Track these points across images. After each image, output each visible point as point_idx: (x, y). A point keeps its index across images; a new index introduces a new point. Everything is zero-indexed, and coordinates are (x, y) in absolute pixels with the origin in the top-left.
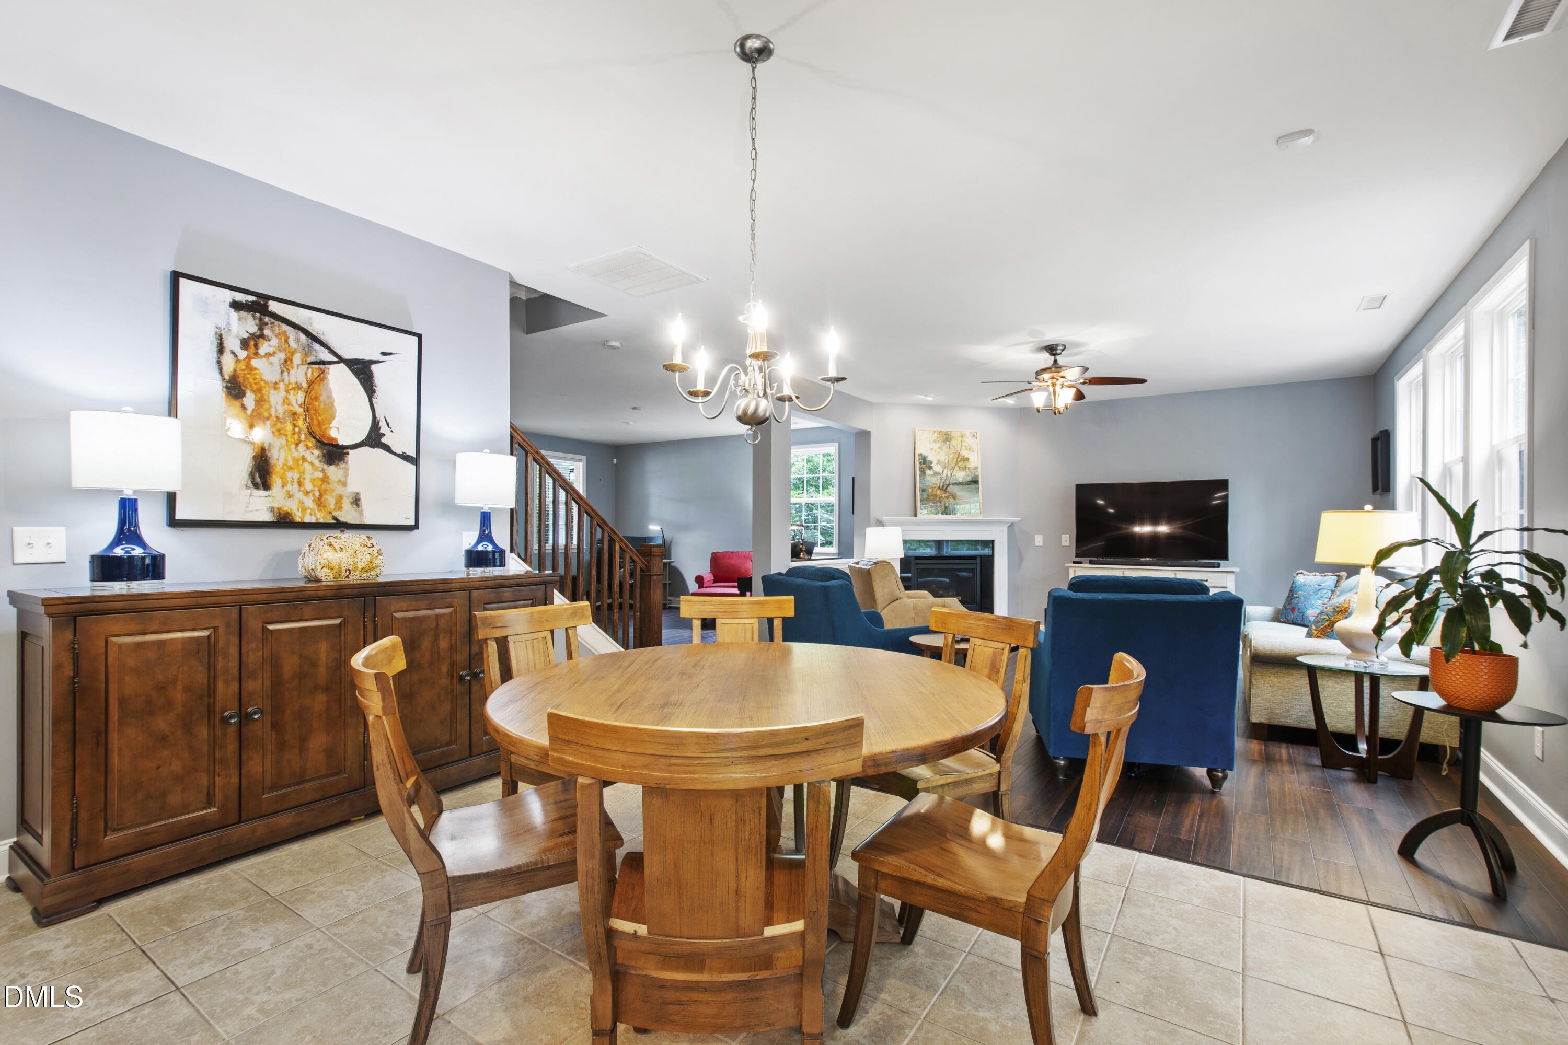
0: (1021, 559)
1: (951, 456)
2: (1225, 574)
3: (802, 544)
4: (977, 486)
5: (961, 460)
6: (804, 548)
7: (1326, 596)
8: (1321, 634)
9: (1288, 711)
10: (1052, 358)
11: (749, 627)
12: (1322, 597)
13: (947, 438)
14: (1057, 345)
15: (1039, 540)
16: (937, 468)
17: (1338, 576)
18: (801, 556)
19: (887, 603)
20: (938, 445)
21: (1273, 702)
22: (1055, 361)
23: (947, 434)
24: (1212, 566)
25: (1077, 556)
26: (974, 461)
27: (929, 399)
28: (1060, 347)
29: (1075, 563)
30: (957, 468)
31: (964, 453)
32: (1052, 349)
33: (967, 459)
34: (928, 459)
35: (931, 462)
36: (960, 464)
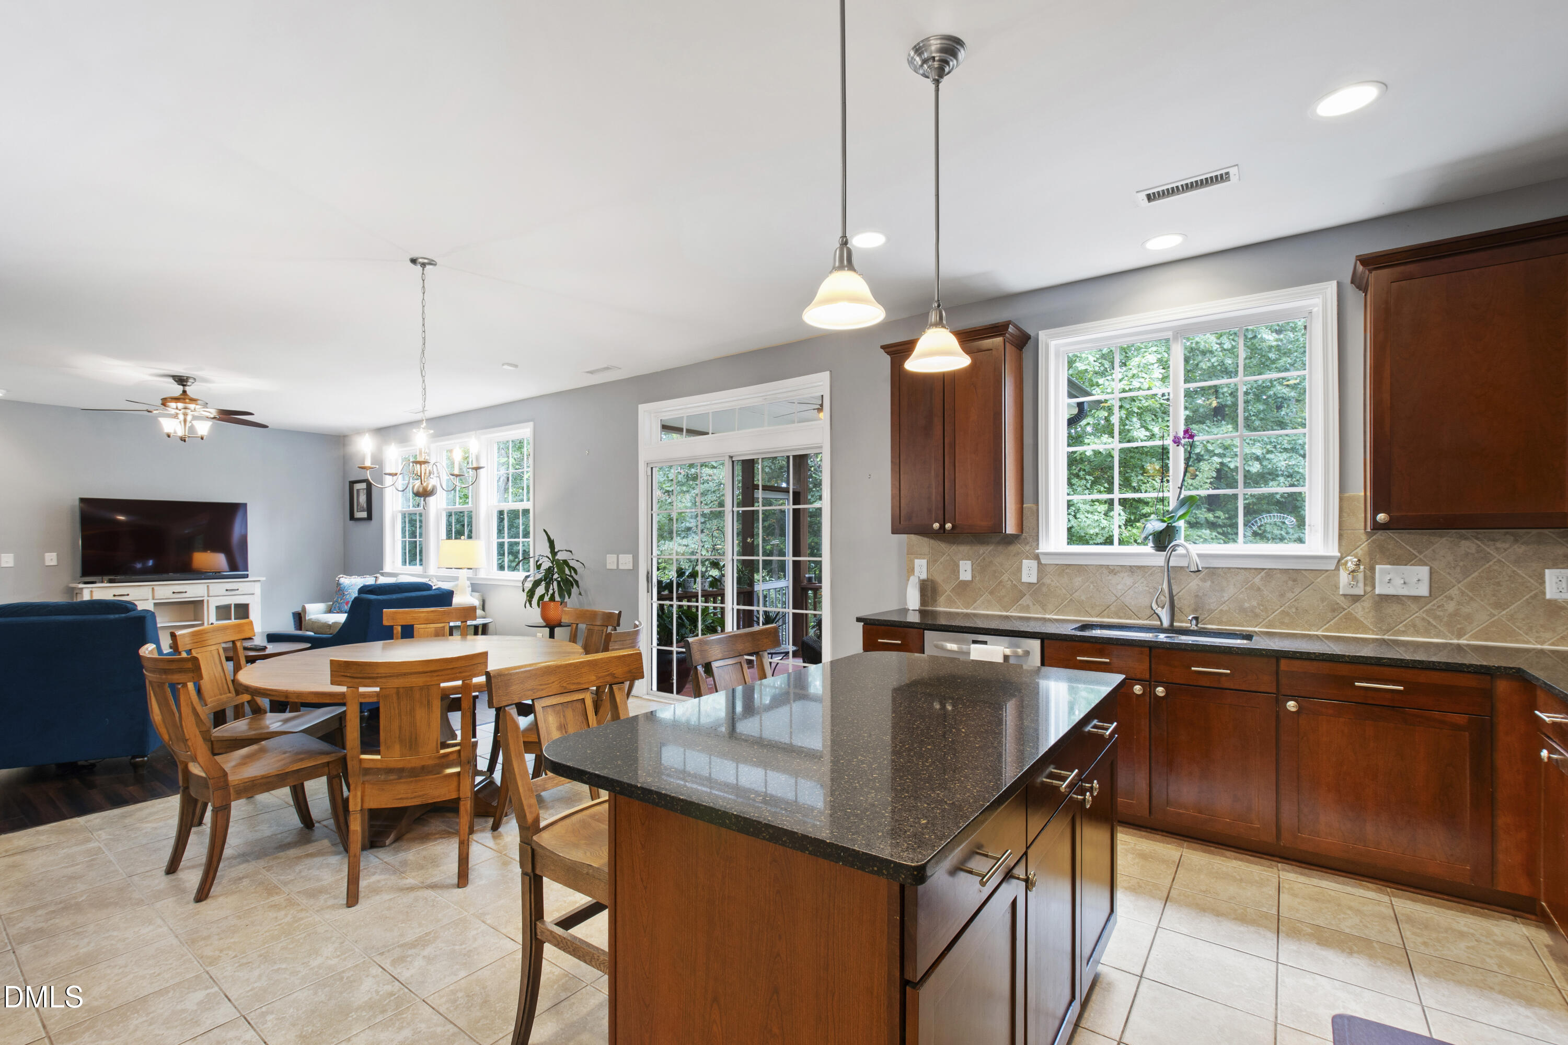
2: (253, 583)
10: (181, 388)
11: (215, 653)
14: (187, 377)
15: (8, 560)
17: (376, 577)
22: (184, 392)
25: (84, 575)
28: (190, 380)
29: (86, 582)
32: (181, 380)
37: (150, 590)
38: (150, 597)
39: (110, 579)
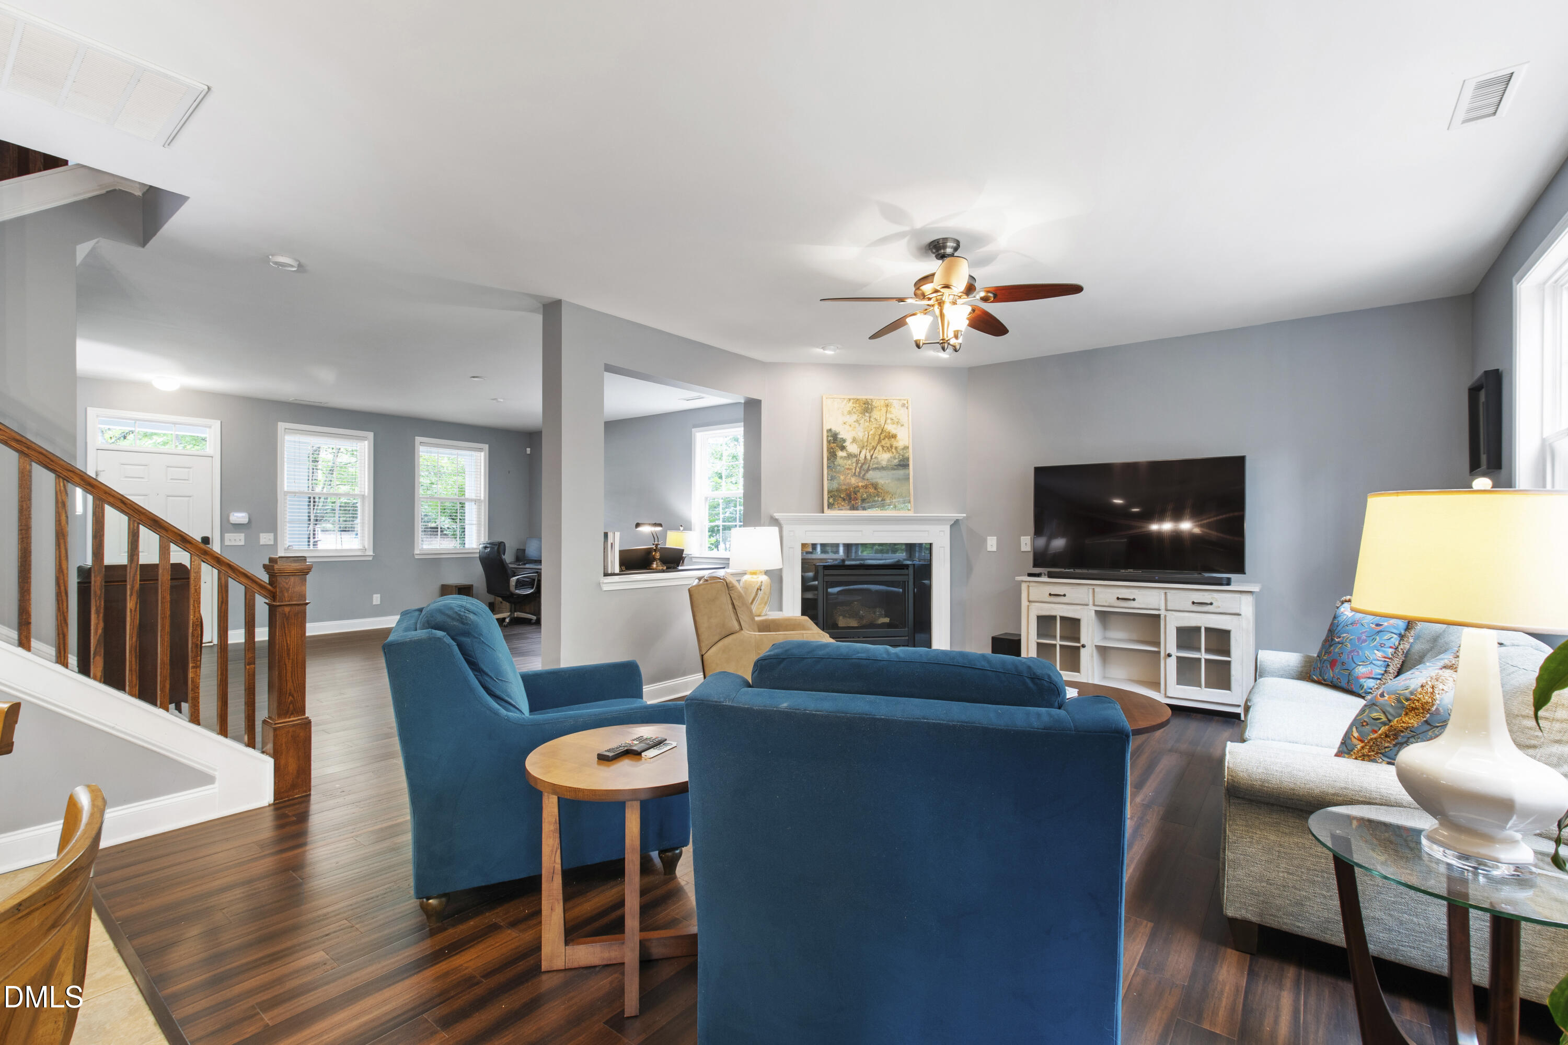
0: (969, 568)
1: (871, 433)
2: (1237, 596)
3: (655, 550)
4: (906, 471)
5: (886, 437)
6: (658, 555)
7: (1388, 644)
8: (1371, 750)
9: (1299, 904)
12: (1382, 645)
13: (867, 408)
14: (945, 240)
15: (992, 544)
16: (852, 448)
18: (654, 566)
19: (717, 639)
20: (855, 417)
21: (1268, 881)
23: (866, 403)
24: (1219, 582)
25: (1035, 565)
26: (903, 438)
27: (829, 352)
28: (950, 244)
29: (1030, 575)
30: (879, 448)
31: (890, 428)
32: (938, 248)
33: (894, 436)
34: (840, 436)
35: (844, 441)
36: (883, 443)
37: (1091, 591)
38: (1091, 602)
39: (1049, 572)
